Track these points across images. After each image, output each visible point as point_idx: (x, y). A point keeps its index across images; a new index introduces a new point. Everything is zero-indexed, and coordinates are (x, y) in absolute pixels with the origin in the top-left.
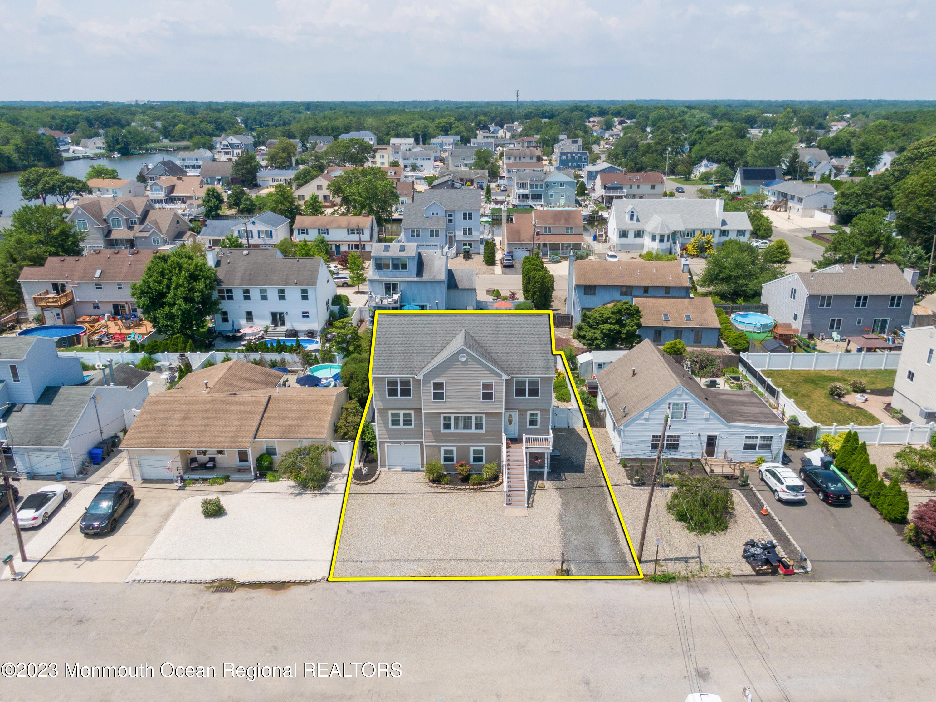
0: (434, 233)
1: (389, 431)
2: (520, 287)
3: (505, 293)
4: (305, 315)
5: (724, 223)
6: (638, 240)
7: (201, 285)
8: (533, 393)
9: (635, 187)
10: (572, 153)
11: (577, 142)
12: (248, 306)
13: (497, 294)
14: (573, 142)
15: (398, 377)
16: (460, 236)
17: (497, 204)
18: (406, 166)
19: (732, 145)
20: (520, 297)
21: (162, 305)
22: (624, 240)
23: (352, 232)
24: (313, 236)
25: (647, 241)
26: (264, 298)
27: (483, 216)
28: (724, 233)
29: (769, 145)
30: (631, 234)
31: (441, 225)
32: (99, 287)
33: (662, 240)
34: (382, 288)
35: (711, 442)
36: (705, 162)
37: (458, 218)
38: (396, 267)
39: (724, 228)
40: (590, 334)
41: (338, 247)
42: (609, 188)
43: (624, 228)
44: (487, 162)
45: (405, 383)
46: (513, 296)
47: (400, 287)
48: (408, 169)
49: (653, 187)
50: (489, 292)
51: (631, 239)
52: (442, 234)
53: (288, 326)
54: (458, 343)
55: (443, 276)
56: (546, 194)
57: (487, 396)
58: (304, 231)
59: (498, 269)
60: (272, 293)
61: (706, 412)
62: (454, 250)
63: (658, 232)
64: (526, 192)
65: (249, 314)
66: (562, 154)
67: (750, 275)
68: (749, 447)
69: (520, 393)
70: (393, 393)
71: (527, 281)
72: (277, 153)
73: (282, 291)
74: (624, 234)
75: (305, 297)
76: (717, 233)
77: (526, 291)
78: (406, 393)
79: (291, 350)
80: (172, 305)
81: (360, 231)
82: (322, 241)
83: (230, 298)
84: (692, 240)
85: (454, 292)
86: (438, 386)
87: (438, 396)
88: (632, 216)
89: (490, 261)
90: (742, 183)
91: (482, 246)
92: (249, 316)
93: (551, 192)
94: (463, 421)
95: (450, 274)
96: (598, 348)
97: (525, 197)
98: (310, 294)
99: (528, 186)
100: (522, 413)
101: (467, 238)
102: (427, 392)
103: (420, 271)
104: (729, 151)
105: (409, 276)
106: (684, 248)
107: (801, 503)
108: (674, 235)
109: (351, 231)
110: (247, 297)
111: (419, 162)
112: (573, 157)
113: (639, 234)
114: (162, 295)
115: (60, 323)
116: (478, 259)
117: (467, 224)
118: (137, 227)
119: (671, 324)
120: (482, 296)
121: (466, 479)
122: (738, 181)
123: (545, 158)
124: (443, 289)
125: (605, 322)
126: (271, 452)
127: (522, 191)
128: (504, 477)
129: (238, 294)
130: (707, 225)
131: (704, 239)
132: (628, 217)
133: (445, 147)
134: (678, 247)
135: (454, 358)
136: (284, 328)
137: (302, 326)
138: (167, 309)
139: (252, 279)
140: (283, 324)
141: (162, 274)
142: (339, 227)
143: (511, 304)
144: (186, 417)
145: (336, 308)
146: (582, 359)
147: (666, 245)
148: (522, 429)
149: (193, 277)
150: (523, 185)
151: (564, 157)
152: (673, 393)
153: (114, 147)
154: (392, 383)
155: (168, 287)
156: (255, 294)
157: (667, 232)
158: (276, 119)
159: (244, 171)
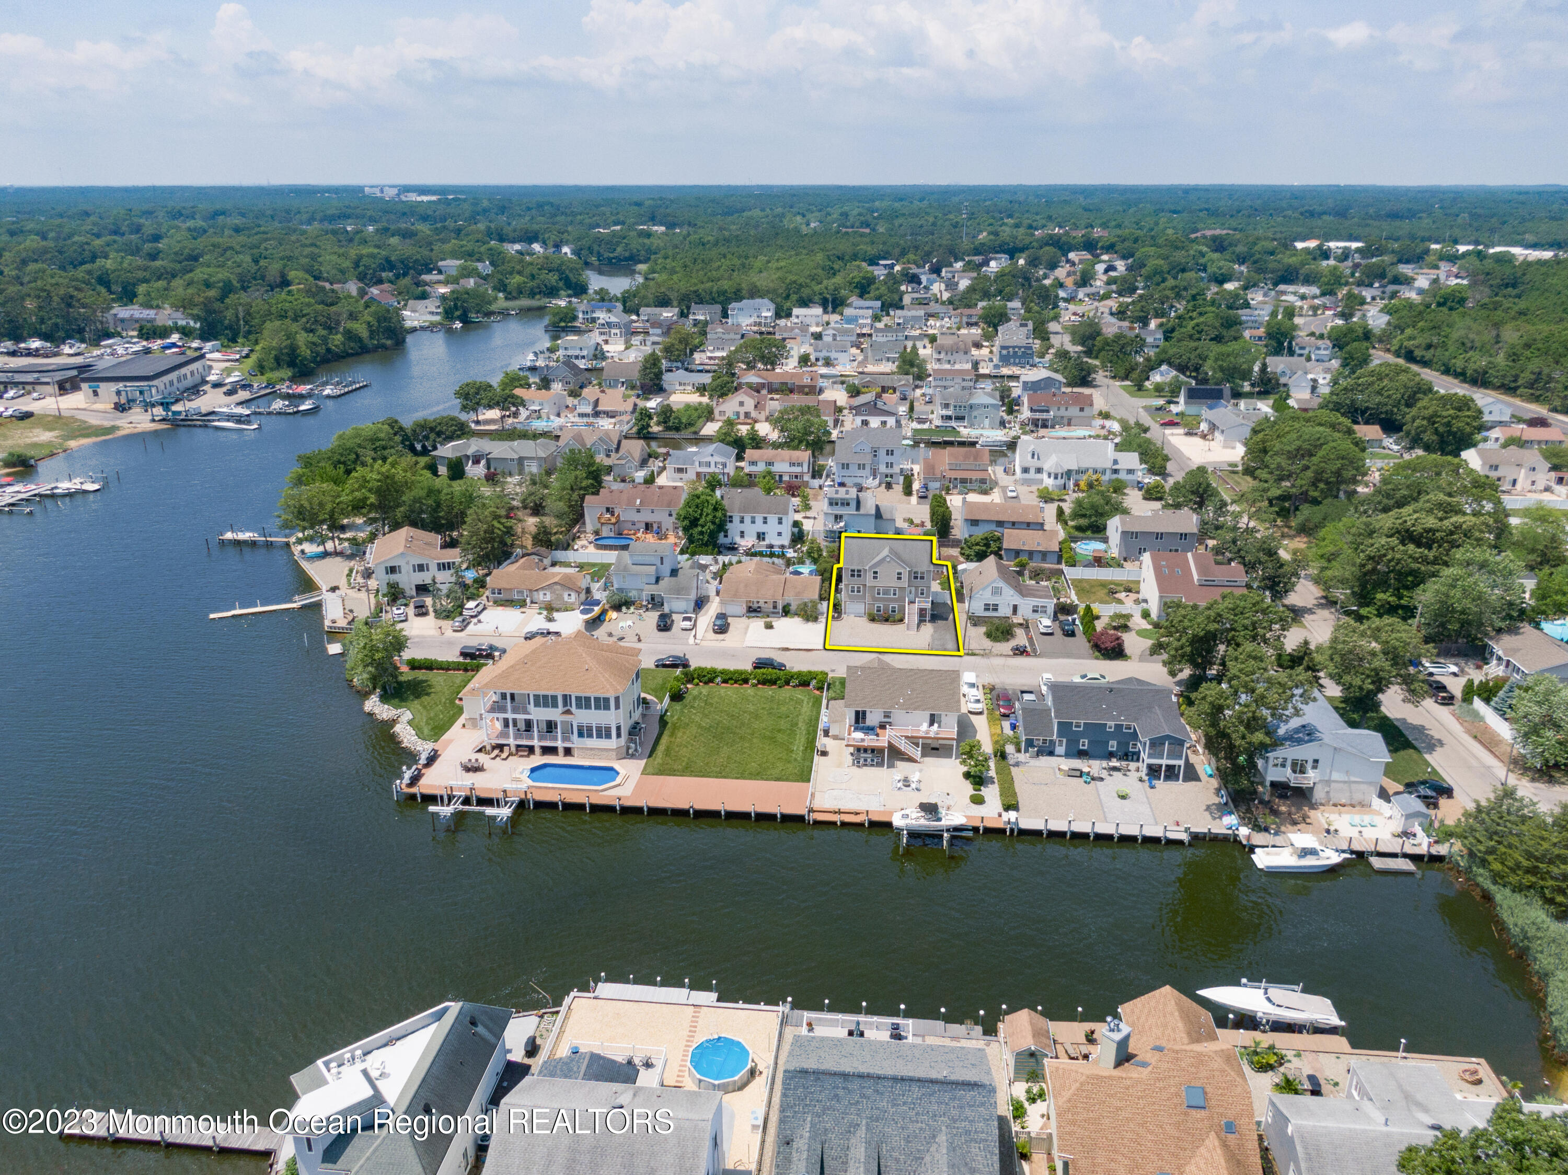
0: (861, 467)
1: (850, 596)
2: (928, 516)
3: (917, 521)
4: (780, 534)
5: (1115, 462)
6: (1039, 476)
7: (719, 514)
8: (922, 578)
9: (1063, 409)
10: (1014, 347)
11: (1026, 325)
12: (742, 527)
13: (911, 522)
14: (1022, 325)
15: (856, 568)
16: (883, 469)
17: (919, 423)
18: (817, 360)
19: (1196, 349)
20: (928, 525)
21: (696, 526)
22: (1026, 476)
23: (794, 464)
24: (761, 467)
25: (1045, 476)
26: (753, 522)
27: (905, 438)
28: (1116, 471)
29: (1228, 355)
30: (1032, 471)
31: (868, 459)
32: (638, 511)
33: (1056, 478)
34: (833, 518)
35: (1015, 608)
36: (1164, 367)
37: (882, 453)
38: (843, 504)
39: (1115, 467)
40: (967, 552)
41: (781, 476)
42: (1035, 411)
43: (1027, 465)
44: (912, 365)
45: (859, 571)
46: (922, 524)
47: (845, 518)
48: (820, 363)
49: (1082, 410)
50: (905, 520)
51: (1032, 475)
52: (868, 468)
53: (767, 542)
54: (886, 552)
55: (873, 512)
56: (970, 415)
57: (899, 578)
58: (753, 463)
59: (914, 499)
60: (759, 518)
61: (1012, 592)
62: (877, 481)
63: (1052, 471)
64: (950, 413)
65: (742, 532)
66: (1003, 348)
67: (1102, 515)
68: (1034, 611)
69: (916, 578)
70: (853, 576)
71: (933, 514)
72: (673, 345)
73: (765, 518)
74: (1026, 470)
75: (780, 523)
76: (1108, 472)
77: (932, 521)
78: (859, 576)
79: (778, 557)
80: (703, 526)
81: (800, 464)
82: (769, 473)
83: (731, 521)
84: (1085, 477)
85: (879, 521)
86: (875, 573)
87: (875, 578)
88: (1033, 455)
89: (908, 491)
90: (1186, 403)
91: (902, 478)
92: (742, 534)
93: (975, 413)
94: (886, 592)
95: (877, 508)
96: (972, 561)
97: (949, 418)
98: (784, 521)
99: (952, 408)
100: (917, 588)
101: (889, 471)
102: (870, 575)
103: (858, 507)
104: (1192, 357)
105: (851, 510)
106: (1077, 484)
107: (1051, 634)
108: (1069, 473)
109: (792, 464)
110: (742, 521)
111: (833, 355)
112: (1015, 353)
113: (1039, 470)
114: (697, 519)
115: (612, 535)
116: (898, 488)
117: (890, 459)
118: (613, 454)
119: (1026, 548)
120: (900, 524)
121: (887, 620)
122: (1182, 399)
123: (985, 344)
124: (873, 519)
125: (977, 544)
126: (789, 605)
127: (945, 412)
128: (906, 620)
129: (736, 520)
130: (1100, 465)
131: (1095, 477)
132: (1030, 456)
133: (861, 321)
134: (1072, 482)
135: (884, 559)
136: (765, 543)
137: (777, 542)
138: (700, 529)
139: (745, 509)
140: (764, 539)
141: (697, 507)
142: (783, 461)
143: (920, 529)
144: (746, 586)
145: (796, 530)
146: (960, 567)
147: (1060, 482)
148: (916, 596)
149: (715, 509)
150: (947, 406)
151: (1004, 352)
152: (994, 581)
153: (452, 313)
154: (853, 571)
155: (701, 515)
156: (748, 519)
157: (1060, 471)
158: (619, 249)
159: (652, 375)
